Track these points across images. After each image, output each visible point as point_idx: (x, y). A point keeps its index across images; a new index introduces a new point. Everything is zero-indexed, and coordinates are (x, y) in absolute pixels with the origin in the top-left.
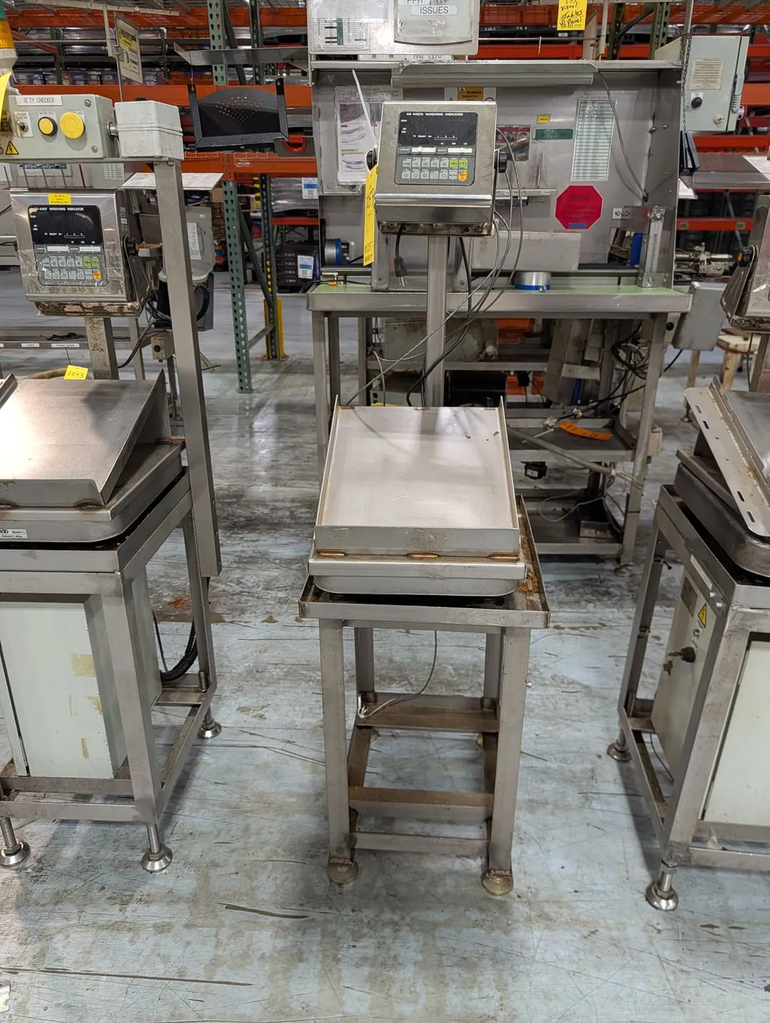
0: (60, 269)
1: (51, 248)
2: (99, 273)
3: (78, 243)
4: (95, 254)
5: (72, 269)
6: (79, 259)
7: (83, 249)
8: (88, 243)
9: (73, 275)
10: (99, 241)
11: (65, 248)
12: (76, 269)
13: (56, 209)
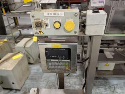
0: (54, 65)
1: (52, 60)
2: (68, 67)
3: (62, 59)
4: (67, 62)
5: (59, 66)
6: (62, 63)
7: (63, 60)
8: (66, 59)
9: (59, 67)
10: (69, 58)
11: (57, 60)
12: (60, 66)
13: (55, 49)
